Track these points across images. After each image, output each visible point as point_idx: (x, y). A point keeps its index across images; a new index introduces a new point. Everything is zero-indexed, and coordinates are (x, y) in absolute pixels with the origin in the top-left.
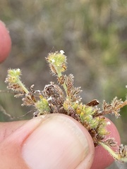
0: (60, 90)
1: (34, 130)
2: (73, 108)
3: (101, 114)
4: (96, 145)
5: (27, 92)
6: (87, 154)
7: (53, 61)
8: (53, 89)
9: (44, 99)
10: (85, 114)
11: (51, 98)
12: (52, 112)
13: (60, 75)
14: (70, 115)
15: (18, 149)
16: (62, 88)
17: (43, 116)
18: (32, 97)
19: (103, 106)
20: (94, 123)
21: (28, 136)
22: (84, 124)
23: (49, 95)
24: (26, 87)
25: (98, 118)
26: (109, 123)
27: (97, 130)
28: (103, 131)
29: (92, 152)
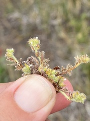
0: (37, 61)
1: (21, 84)
2: (44, 70)
3: (61, 74)
4: (57, 92)
5: (18, 62)
6: (52, 98)
7: (32, 43)
8: (32, 60)
9: (27, 66)
10: (51, 74)
11: (31, 65)
12: (32, 74)
13: (36, 52)
14: (42, 75)
15: (12, 95)
16: (38, 59)
17: (26, 76)
18: (21, 65)
19: (62, 70)
20: (56, 79)
21: (18, 87)
22: (50, 80)
23: (30, 63)
24: (17, 59)
25: (59, 76)
26: (65, 79)
27: (58, 83)
28: (61, 84)
29: (55, 96)
